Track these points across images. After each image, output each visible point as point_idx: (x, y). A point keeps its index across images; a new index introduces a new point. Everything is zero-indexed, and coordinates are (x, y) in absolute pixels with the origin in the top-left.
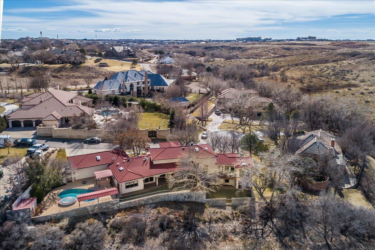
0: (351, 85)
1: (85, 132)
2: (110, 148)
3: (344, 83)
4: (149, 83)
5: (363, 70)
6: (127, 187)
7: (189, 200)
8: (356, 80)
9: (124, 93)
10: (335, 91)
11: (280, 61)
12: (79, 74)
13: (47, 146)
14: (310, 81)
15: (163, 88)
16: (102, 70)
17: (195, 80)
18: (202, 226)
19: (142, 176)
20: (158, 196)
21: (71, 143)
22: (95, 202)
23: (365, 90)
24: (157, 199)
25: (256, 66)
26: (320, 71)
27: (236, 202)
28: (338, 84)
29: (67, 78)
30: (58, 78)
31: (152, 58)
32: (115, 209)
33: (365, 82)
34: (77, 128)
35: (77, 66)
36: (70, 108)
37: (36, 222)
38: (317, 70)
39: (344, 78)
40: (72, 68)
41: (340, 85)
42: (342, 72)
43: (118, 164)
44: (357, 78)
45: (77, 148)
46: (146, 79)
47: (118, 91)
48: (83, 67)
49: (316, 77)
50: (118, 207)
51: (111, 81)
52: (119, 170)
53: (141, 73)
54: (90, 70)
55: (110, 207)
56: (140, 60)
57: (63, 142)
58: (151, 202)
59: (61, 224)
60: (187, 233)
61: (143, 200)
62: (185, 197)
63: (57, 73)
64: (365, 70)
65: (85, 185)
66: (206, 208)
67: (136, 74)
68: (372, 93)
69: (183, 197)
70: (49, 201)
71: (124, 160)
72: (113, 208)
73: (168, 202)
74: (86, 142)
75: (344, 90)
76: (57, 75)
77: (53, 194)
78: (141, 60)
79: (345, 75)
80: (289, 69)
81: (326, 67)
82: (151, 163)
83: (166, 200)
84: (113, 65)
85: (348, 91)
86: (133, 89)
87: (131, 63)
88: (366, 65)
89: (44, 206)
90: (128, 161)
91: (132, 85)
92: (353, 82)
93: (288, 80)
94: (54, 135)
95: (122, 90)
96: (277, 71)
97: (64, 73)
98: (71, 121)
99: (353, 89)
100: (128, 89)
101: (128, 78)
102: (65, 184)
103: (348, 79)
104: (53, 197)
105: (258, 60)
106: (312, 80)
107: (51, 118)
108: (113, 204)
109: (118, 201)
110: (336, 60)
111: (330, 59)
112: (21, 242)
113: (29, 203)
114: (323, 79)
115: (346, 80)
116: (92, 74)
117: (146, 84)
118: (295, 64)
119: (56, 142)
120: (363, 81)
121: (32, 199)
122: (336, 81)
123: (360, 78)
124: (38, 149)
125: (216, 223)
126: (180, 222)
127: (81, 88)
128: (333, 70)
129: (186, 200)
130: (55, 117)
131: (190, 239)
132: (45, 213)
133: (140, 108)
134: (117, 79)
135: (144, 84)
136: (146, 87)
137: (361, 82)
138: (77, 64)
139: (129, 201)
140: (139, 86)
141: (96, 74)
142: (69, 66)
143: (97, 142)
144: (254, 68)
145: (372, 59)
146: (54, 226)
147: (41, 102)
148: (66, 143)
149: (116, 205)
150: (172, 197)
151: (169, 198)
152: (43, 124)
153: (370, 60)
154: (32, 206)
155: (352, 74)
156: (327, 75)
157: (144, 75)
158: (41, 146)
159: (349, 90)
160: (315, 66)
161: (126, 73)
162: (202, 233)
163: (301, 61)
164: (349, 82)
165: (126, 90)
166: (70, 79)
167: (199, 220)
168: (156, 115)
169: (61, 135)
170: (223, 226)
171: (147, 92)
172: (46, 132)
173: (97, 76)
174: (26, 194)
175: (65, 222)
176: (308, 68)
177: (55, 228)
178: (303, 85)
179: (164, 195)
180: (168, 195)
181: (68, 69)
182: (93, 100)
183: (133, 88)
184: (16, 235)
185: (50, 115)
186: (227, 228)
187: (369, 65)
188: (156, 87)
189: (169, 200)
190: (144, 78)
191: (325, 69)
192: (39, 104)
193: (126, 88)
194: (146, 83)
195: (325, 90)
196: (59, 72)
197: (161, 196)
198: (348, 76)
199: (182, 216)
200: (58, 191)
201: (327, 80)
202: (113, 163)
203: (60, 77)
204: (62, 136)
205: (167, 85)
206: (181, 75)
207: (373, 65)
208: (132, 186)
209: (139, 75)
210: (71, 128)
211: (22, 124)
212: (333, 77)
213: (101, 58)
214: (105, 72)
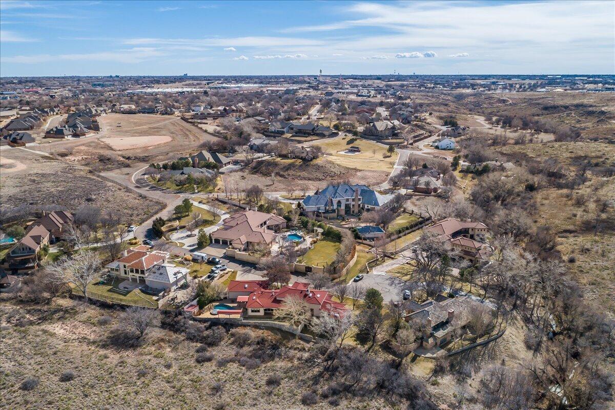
1: (257, 258)
4: (360, 201)
6: (252, 311)
7: (288, 331)
9: (330, 211)
12: (306, 175)
13: (227, 267)
15: (374, 208)
17: (434, 194)
18: (283, 349)
19: (263, 307)
20: (268, 322)
22: (227, 316)
24: (267, 324)
29: (293, 179)
30: (285, 178)
35: (307, 164)
36: (255, 233)
37: (195, 320)
40: (301, 166)
45: (246, 272)
47: (323, 208)
51: (318, 197)
52: (253, 299)
53: (354, 188)
54: (319, 169)
55: (236, 322)
57: (239, 265)
58: (263, 325)
60: (271, 350)
61: (258, 322)
65: (232, 303)
66: (296, 339)
67: (347, 189)
69: (285, 328)
70: (206, 310)
71: (261, 291)
72: (238, 323)
73: (273, 328)
77: (212, 304)
78: (406, 143)
82: (275, 298)
86: (341, 207)
89: (204, 311)
91: (339, 203)
95: (327, 208)
100: (335, 207)
101: (337, 194)
102: (221, 300)
104: (211, 307)
107: (238, 241)
108: (239, 321)
109: (242, 319)
113: (194, 308)
119: (235, 263)
121: (197, 306)
124: (218, 269)
125: (294, 350)
126: (272, 342)
127: (296, 196)
129: (286, 330)
130: (241, 241)
132: (202, 316)
134: (325, 194)
135: (354, 201)
136: (356, 204)
138: (308, 161)
140: (347, 203)
142: (300, 163)
146: (202, 325)
147: (237, 224)
148: (241, 266)
149: (241, 322)
150: (277, 326)
151: (275, 326)
152: (232, 246)
154: (196, 310)
158: (221, 267)
161: (336, 188)
167: (284, 345)
169: (241, 258)
171: (357, 211)
172: (232, 253)
173: (324, 178)
174: (195, 302)
179: (271, 323)
182: (286, 221)
183: (341, 205)
184: (182, 324)
185: (239, 238)
188: (367, 205)
190: (356, 195)
193: (333, 205)
194: (356, 200)
196: (287, 170)
199: (275, 339)
200: (216, 303)
202: (254, 292)
205: (378, 205)
208: (256, 311)
209: (350, 190)
210: (248, 253)
211: (221, 242)
213: (357, 138)
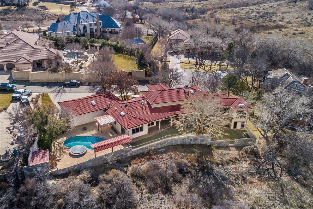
0: (280, 26)
1: (62, 75)
2: (93, 91)
3: (273, 24)
4: (100, 25)
5: (286, 13)
7: (194, 143)
8: (282, 22)
9: (79, 35)
10: (267, 31)
11: (205, 5)
12: (26, 17)
13: (30, 91)
14: (241, 22)
15: (115, 29)
16: (47, 13)
17: (138, 22)
18: (217, 169)
19: (147, 121)
20: (166, 141)
21: (51, 87)
23: (295, 30)
24: (165, 143)
25: (184, 9)
26: (246, 13)
27: (239, 143)
28: (267, 26)
29: (15, 21)
30: (6, 20)
31: (85, 2)
32: (128, 156)
33: (292, 23)
34: (54, 70)
35: (22, 8)
36: (39, 50)
37: (55, 176)
38: (243, 12)
39: (272, 20)
40: (17, 10)
41: (269, 26)
42: (268, 15)
43: (116, 108)
44: (283, 20)
45: (59, 92)
46: (97, 21)
47: (73, 33)
48: (28, 9)
49: (244, 19)
50: (130, 154)
51: (65, 23)
52: (120, 115)
53: (92, 14)
54: (35, 12)
55: (124, 155)
56: (76, 3)
57: (43, 86)
58: (159, 146)
59: (81, 176)
60: (207, 177)
61: (153, 145)
62: (191, 140)
63: (4, 15)
64: (287, 12)
65: (86, 131)
66: (213, 150)
68: (303, 33)
69: (189, 141)
70: (57, 151)
71: (121, 104)
72: (126, 156)
73: (175, 145)
74: (65, 86)
75: (275, 31)
76: (4, 17)
77: (57, 142)
78: (78, 3)
79: (271, 17)
80: (217, 12)
81: (250, 9)
82: (150, 106)
83: (173, 144)
84: (52, 9)
85: (279, 32)
86: (86, 32)
87: (69, 6)
88: (287, 8)
90: (126, 106)
91: (85, 27)
92: (281, 23)
93: (220, 22)
94: (31, 79)
96: (205, 14)
97: (11, 16)
98: (45, 64)
99: (283, 30)
100: (82, 32)
101: (81, 20)
103: (275, 20)
104: (60, 147)
105: (184, 3)
106: (242, 22)
107: (24, 61)
108: (126, 152)
109: (131, 148)
110: (256, 3)
111: (251, 2)
112: (50, 201)
113: (43, 157)
114: (252, 20)
115: (274, 22)
116: (38, 17)
117: (98, 25)
118: (220, 7)
119: (35, 86)
120: (289, 23)
121: (44, 151)
122: (264, 23)
123: (286, 20)
124: (23, 94)
125: (228, 164)
126: (195, 166)
127: (33, 30)
128: (258, 12)
129: (192, 143)
130: (27, 60)
131: (213, 184)
132: (60, 166)
133: (111, 49)
134: (70, 21)
135: (96, 26)
136: (98, 29)
137: (288, 23)
138: (22, 6)
139: (140, 148)
140: (91, 27)
141: (42, 17)
142: (14, 8)
143: (77, 85)
144: (183, 11)
145: (291, 2)
146: (75, 179)
147: (7, 44)
148: (45, 87)
149: (129, 152)
150: (179, 141)
151: (176, 142)
152: (16, 67)
153: (289, 3)
155: (277, 16)
156: (254, 17)
157: (96, 17)
159: (280, 30)
160: (240, 9)
161: (77, 15)
162: (221, 177)
163: (225, 5)
164: (277, 23)
165: (80, 31)
166: (19, 21)
167: (212, 163)
168: (119, 56)
169: (38, 79)
170: (235, 168)
171: (99, 34)
172: (22, 76)
174: (35, 146)
175: (85, 174)
176: (234, 10)
177: (77, 181)
178: (236, 27)
179: (171, 139)
180: (175, 139)
181: (14, 11)
182: (54, 42)
183: (86, 29)
185: (22, 58)
186: (240, 170)
187: (290, 7)
188: (107, 28)
189: (175, 144)
190: (95, 19)
191: (250, 11)
192: (6, 46)
193: (80, 30)
195: (258, 31)
196: (5, 14)
197: (169, 140)
198: (274, 18)
199: (194, 160)
200: (62, 139)
201: (256, 22)
202: (109, 108)
203: (8, 19)
204: (40, 80)
205: (118, 27)
206: (125, 17)
207: (294, 8)
208: (138, 131)
209: (90, 16)
210: (48, 71)
212: (260, 19)
213: (39, 1)
214: (51, 15)
